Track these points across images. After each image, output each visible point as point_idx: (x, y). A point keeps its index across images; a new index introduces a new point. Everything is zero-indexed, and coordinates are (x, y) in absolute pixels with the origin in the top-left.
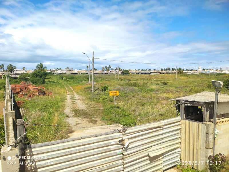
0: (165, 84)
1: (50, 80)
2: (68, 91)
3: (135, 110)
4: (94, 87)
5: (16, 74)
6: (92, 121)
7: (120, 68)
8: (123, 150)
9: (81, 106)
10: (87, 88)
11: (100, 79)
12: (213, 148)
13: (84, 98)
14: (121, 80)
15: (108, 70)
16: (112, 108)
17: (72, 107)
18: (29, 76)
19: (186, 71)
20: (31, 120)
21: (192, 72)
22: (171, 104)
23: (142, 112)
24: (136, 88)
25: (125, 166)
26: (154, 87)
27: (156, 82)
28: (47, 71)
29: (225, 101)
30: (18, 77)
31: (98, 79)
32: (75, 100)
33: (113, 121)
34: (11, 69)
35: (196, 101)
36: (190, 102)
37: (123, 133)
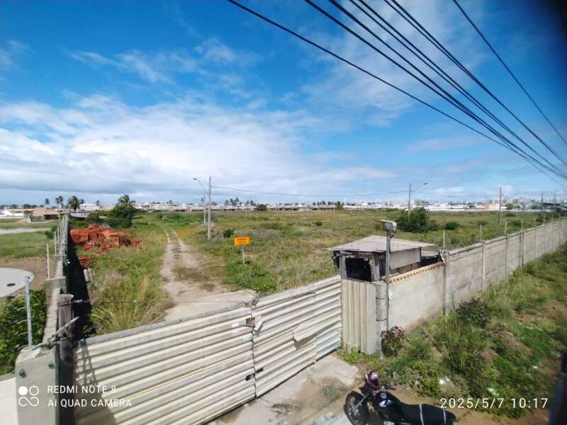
0: (319, 224)
1: (141, 221)
2: (169, 239)
3: (275, 267)
4: (212, 231)
5: (83, 211)
6: (205, 285)
7: (252, 202)
8: (253, 335)
9: (189, 262)
10: (200, 233)
11: (222, 219)
12: (387, 319)
13: (196, 249)
14: (254, 219)
15: (234, 204)
16: (239, 263)
17: (174, 264)
18: (105, 215)
19: (347, 206)
20: (102, 289)
21: (354, 207)
22: (328, 254)
23: (284, 268)
24: (276, 232)
25: (256, 360)
26: (303, 229)
27: (306, 222)
28: (136, 208)
29: (400, 248)
30: (86, 216)
31: (219, 219)
32: (180, 252)
33: (241, 285)
34: (75, 204)
35: (361, 250)
36: (354, 252)
37: (253, 307)
